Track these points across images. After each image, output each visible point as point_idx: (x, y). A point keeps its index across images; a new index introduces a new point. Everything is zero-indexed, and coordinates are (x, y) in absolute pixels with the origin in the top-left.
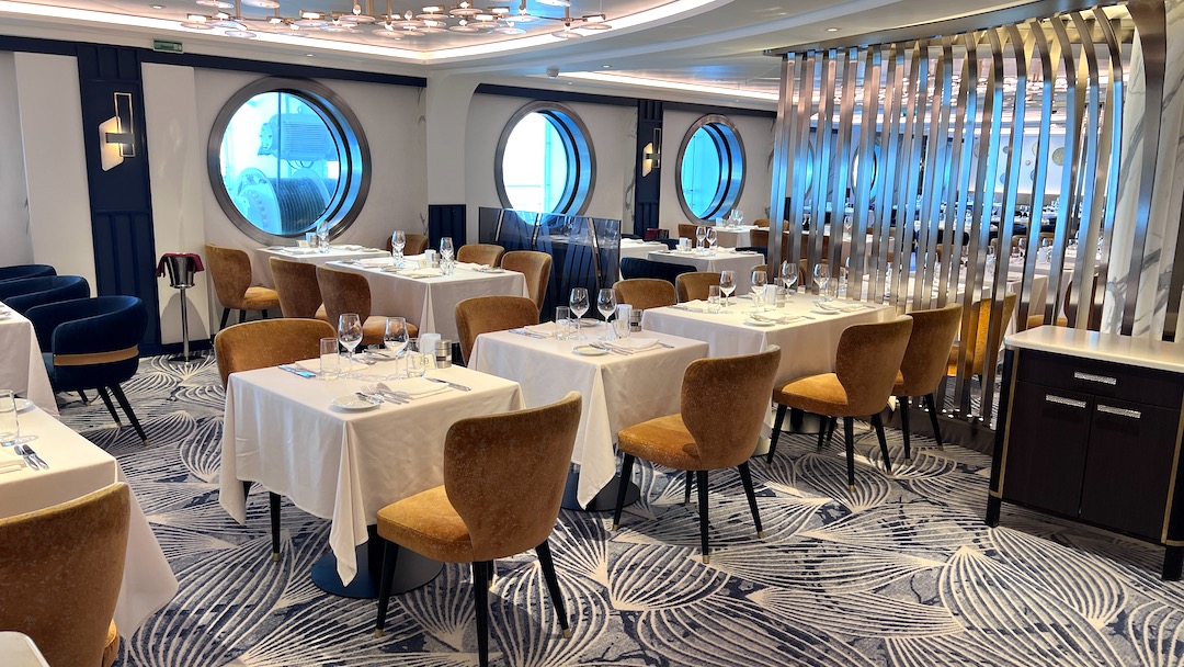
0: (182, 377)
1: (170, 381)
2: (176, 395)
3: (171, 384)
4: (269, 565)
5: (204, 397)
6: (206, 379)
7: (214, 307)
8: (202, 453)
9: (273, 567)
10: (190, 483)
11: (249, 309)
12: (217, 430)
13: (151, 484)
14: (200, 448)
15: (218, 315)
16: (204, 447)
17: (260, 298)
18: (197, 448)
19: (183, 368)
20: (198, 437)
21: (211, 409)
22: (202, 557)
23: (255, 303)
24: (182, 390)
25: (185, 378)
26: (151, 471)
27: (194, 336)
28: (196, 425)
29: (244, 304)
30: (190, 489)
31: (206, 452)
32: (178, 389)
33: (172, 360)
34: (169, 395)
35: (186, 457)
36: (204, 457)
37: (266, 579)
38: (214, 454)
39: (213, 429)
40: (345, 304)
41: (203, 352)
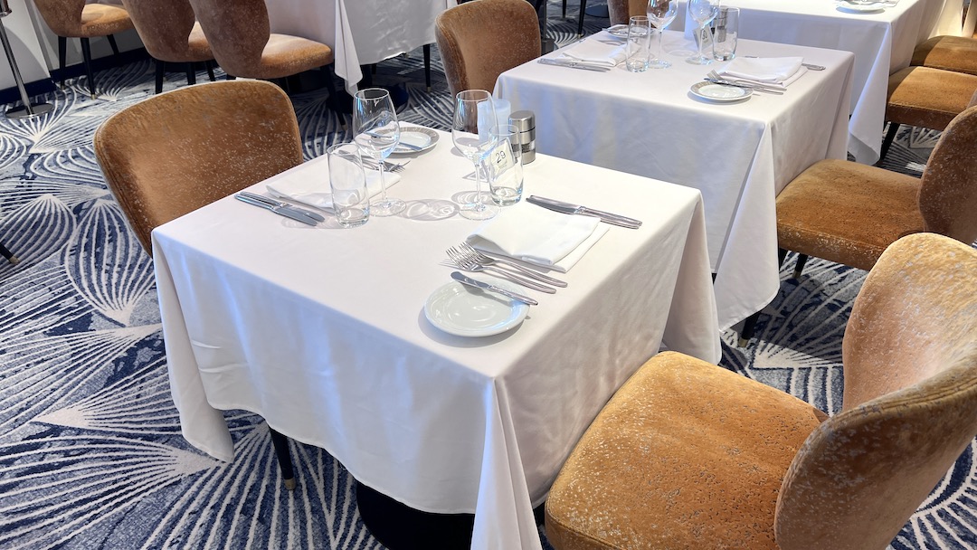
0: (31, 138)
1: (17, 146)
2: (32, 168)
3: (20, 151)
4: (284, 499)
5: (70, 167)
6: (63, 137)
7: (44, 35)
8: (99, 268)
9: (291, 501)
10: (100, 332)
11: (93, 35)
12: (106, 224)
13: (41, 340)
14: (93, 259)
15: (52, 45)
16: (98, 256)
17: (101, 20)
18: (88, 259)
19: (28, 123)
20: (84, 240)
21: (86, 188)
22: (170, 498)
23: (98, 27)
24: (38, 160)
25: (36, 138)
26: (34, 314)
27: (29, 76)
28: (74, 217)
29: (84, 30)
30: (103, 345)
31: (105, 267)
32: (32, 157)
33: (10, 111)
34: (21, 171)
35: (78, 280)
36: (104, 276)
37: (291, 536)
38: (116, 269)
39: (101, 221)
40: (233, 24)
41: (46, 95)
